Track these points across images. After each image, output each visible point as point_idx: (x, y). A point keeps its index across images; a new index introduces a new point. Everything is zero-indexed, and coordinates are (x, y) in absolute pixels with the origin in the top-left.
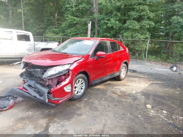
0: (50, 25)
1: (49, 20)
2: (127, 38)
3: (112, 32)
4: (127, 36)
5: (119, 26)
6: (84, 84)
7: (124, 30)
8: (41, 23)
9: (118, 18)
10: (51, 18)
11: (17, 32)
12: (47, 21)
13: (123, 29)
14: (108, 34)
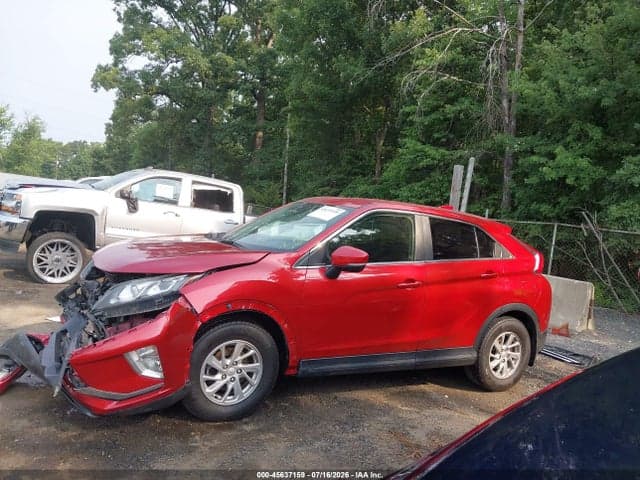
0: (356, 174)
1: (357, 158)
2: (625, 227)
3: (563, 200)
4: (622, 218)
5: (596, 176)
6: (257, 365)
7: (615, 196)
8: (331, 166)
9: (590, 147)
10: (363, 152)
11: (194, 182)
12: (350, 162)
13: (613, 190)
14: (545, 208)
